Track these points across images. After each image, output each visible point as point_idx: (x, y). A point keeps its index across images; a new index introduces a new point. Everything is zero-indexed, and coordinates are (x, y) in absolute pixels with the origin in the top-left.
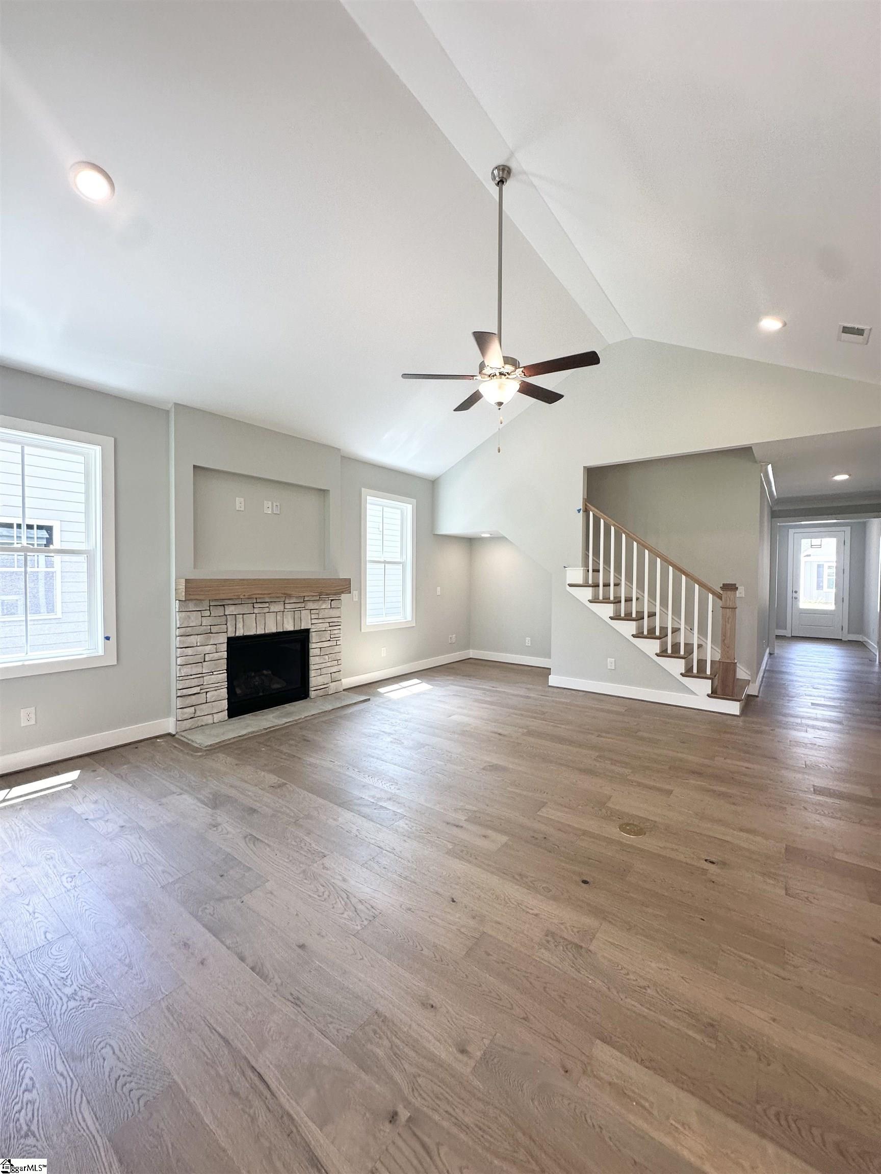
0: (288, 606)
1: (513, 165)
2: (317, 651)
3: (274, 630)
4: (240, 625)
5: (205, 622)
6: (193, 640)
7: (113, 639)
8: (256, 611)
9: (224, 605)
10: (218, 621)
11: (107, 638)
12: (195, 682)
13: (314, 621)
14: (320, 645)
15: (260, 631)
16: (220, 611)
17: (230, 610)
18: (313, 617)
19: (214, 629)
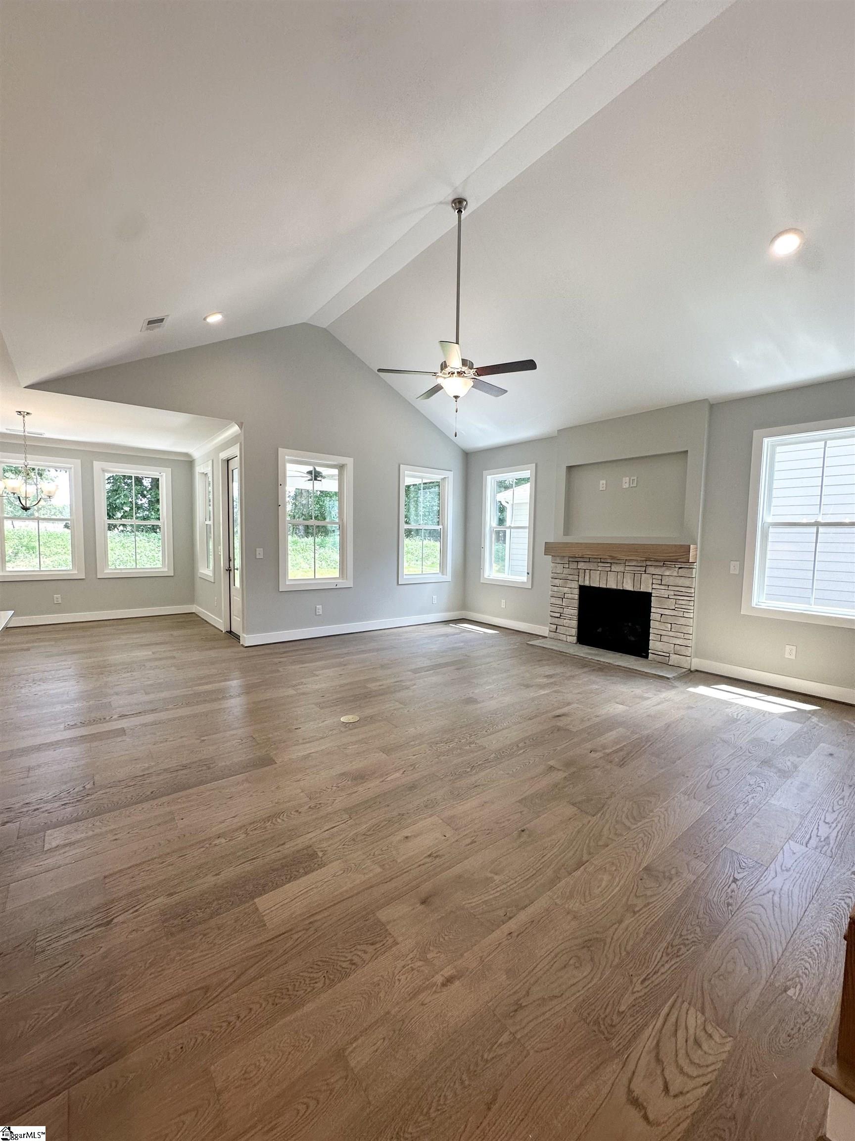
0: (627, 568)
1: (451, 198)
2: (658, 617)
3: (614, 587)
4: (587, 578)
5: (566, 571)
6: (557, 582)
7: (530, 574)
8: (600, 569)
9: (578, 562)
10: (572, 572)
11: (528, 573)
12: (558, 610)
13: (654, 586)
14: (659, 611)
15: (603, 586)
16: (574, 566)
17: (581, 565)
18: (655, 581)
19: (570, 577)
